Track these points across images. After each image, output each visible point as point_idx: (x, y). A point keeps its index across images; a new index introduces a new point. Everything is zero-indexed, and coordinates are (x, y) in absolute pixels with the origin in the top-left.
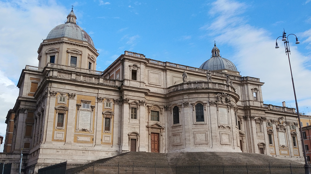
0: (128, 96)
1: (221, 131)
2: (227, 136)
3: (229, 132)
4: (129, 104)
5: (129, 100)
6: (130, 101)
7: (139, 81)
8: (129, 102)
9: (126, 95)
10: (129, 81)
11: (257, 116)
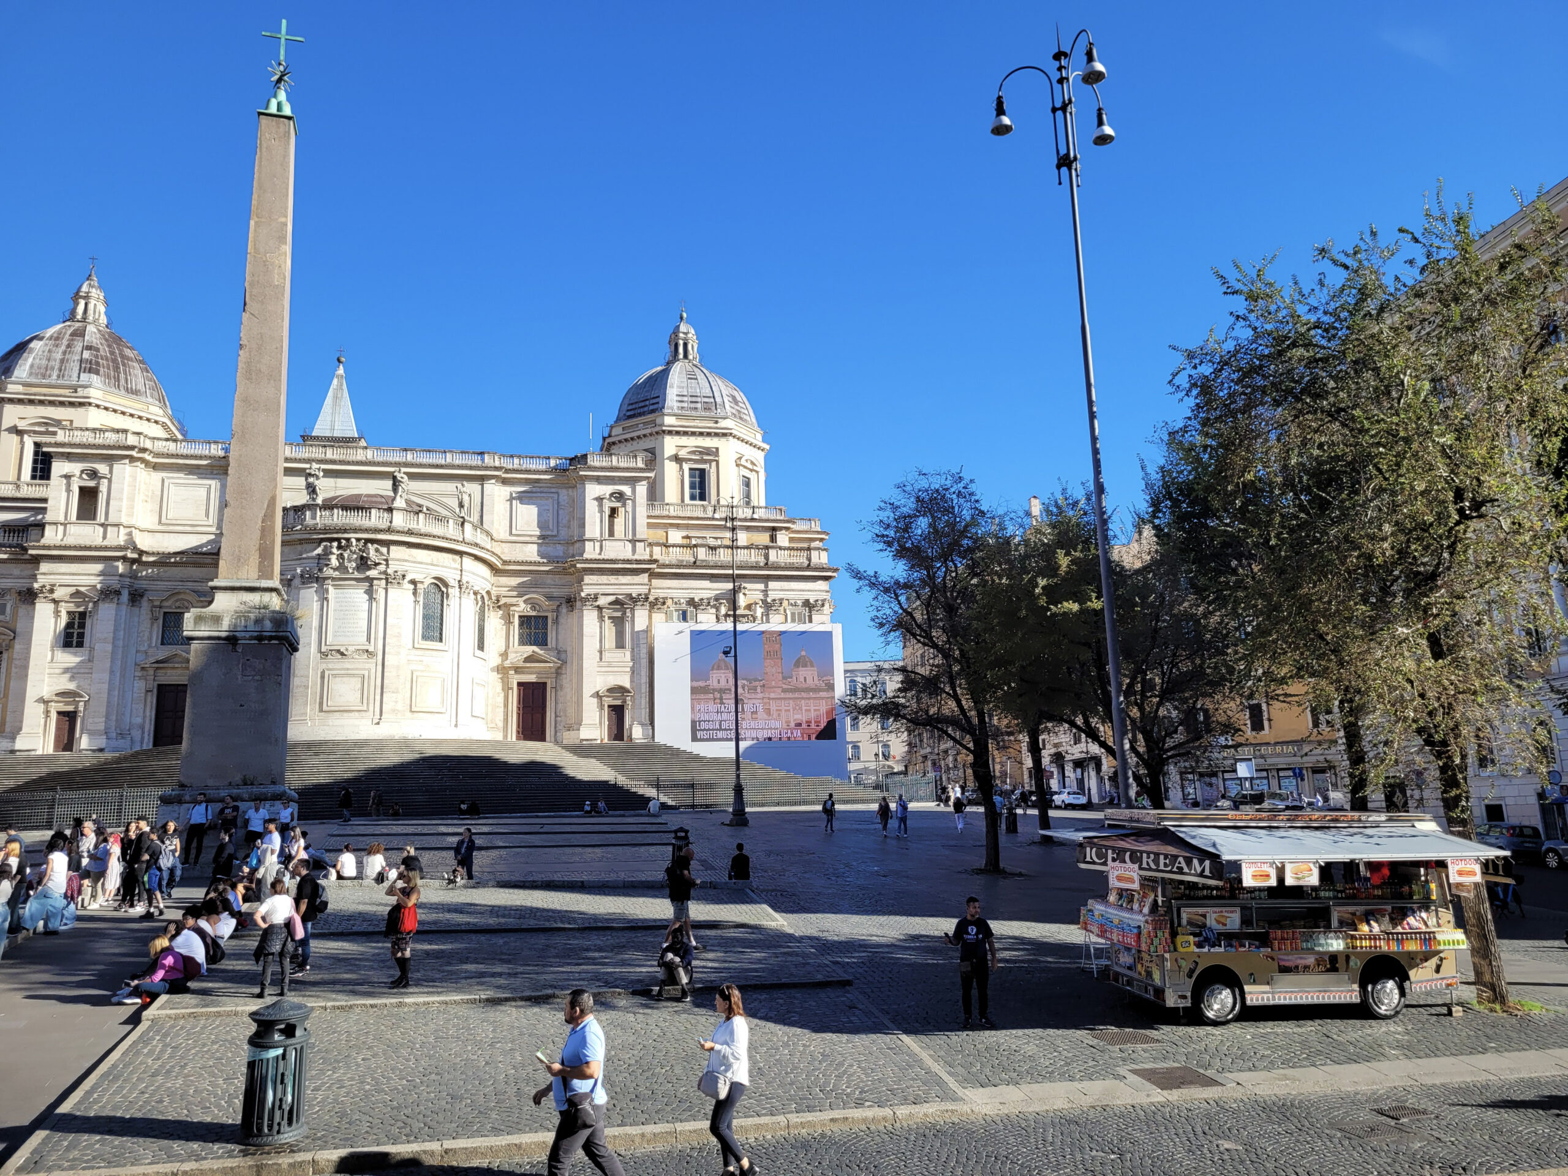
0: (52, 577)
1: (330, 666)
2: (356, 683)
3: (364, 669)
4: (55, 601)
5: (52, 591)
6: (59, 593)
7: (103, 521)
8: (56, 595)
9: (44, 574)
10: (61, 528)
11: (611, 591)
